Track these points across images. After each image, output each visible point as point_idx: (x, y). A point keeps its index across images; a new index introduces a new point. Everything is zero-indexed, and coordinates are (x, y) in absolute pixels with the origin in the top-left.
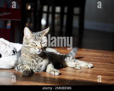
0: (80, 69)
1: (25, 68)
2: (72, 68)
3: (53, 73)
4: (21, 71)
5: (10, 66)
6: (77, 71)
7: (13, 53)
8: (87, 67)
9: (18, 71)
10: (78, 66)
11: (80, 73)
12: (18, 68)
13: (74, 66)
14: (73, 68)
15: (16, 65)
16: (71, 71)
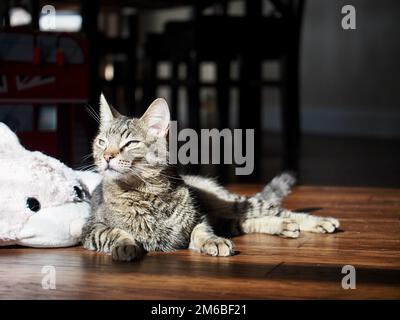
0: (299, 237)
1: (117, 237)
2: (271, 235)
3: (212, 250)
4: (106, 249)
7: (75, 196)
8: (320, 230)
9: (96, 249)
10: (292, 227)
11: (300, 246)
12: (93, 239)
13: (277, 229)
14: (276, 235)
15: (88, 230)
16: (268, 244)
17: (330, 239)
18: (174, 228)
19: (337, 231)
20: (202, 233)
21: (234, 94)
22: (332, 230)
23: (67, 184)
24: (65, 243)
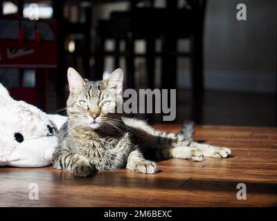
0: (203, 161)
1: (77, 160)
2: (183, 159)
3: (142, 169)
5: (45, 160)
6: (197, 164)
7: (48, 132)
8: (218, 155)
9: (62, 168)
10: (198, 154)
11: (203, 167)
12: (60, 161)
13: (187, 155)
14: (187, 159)
15: (56, 156)
17: (224, 162)
18: (118, 155)
19: (229, 156)
20: (135, 157)
21: (158, 62)
22: (225, 156)
23: (43, 123)
24: (41, 164)
